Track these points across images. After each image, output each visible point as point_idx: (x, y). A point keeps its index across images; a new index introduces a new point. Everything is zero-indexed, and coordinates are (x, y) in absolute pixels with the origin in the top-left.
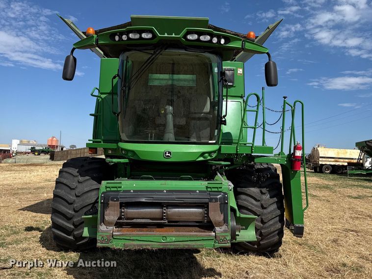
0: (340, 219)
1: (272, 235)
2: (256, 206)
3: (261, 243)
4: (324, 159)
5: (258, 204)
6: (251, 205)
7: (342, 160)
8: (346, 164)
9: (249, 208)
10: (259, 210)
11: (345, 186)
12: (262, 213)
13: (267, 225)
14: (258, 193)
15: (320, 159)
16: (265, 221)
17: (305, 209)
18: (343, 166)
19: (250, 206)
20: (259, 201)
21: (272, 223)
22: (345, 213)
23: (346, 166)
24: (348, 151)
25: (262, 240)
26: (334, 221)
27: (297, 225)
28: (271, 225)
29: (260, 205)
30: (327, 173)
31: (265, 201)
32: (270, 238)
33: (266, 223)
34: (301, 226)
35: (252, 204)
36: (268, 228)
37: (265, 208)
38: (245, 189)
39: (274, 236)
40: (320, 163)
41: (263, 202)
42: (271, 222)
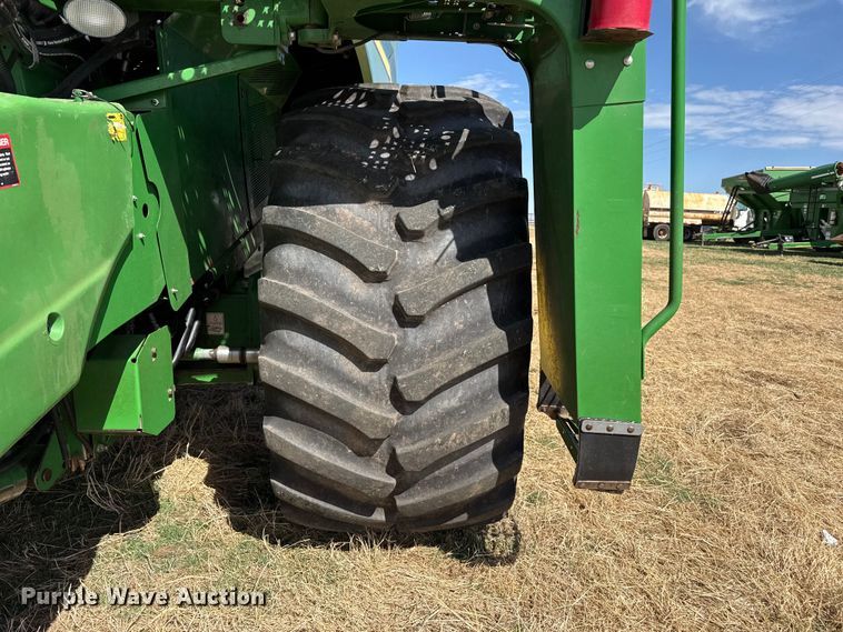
0: (717, 336)
1: (456, 464)
2: (363, 308)
3: (400, 502)
4: (657, 213)
5: (378, 295)
6: (330, 304)
7: (692, 215)
8: (699, 222)
9: (319, 320)
10: (377, 333)
11: (702, 260)
12: (397, 351)
13: (425, 414)
14: (380, 232)
15: (651, 213)
16: (412, 395)
17: (659, 321)
18: (693, 225)
19: (321, 309)
20: (378, 278)
21: (454, 402)
22: (724, 319)
23: (699, 226)
24: (706, 196)
25: (401, 488)
26: (704, 343)
27: (599, 427)
28: (450, 413)
29: (387, 305)
30: (663, 240)
31: (418, 279)
32: (447, 480)
33: (417, 405)
34: (620, 428)
35: (342, 297)
36: (431, 428)
37: (416, 322)
38: (308, 211)
39: (467, 470)
40: (650, 220)
41: (404, 288)
42: (448, 401)
